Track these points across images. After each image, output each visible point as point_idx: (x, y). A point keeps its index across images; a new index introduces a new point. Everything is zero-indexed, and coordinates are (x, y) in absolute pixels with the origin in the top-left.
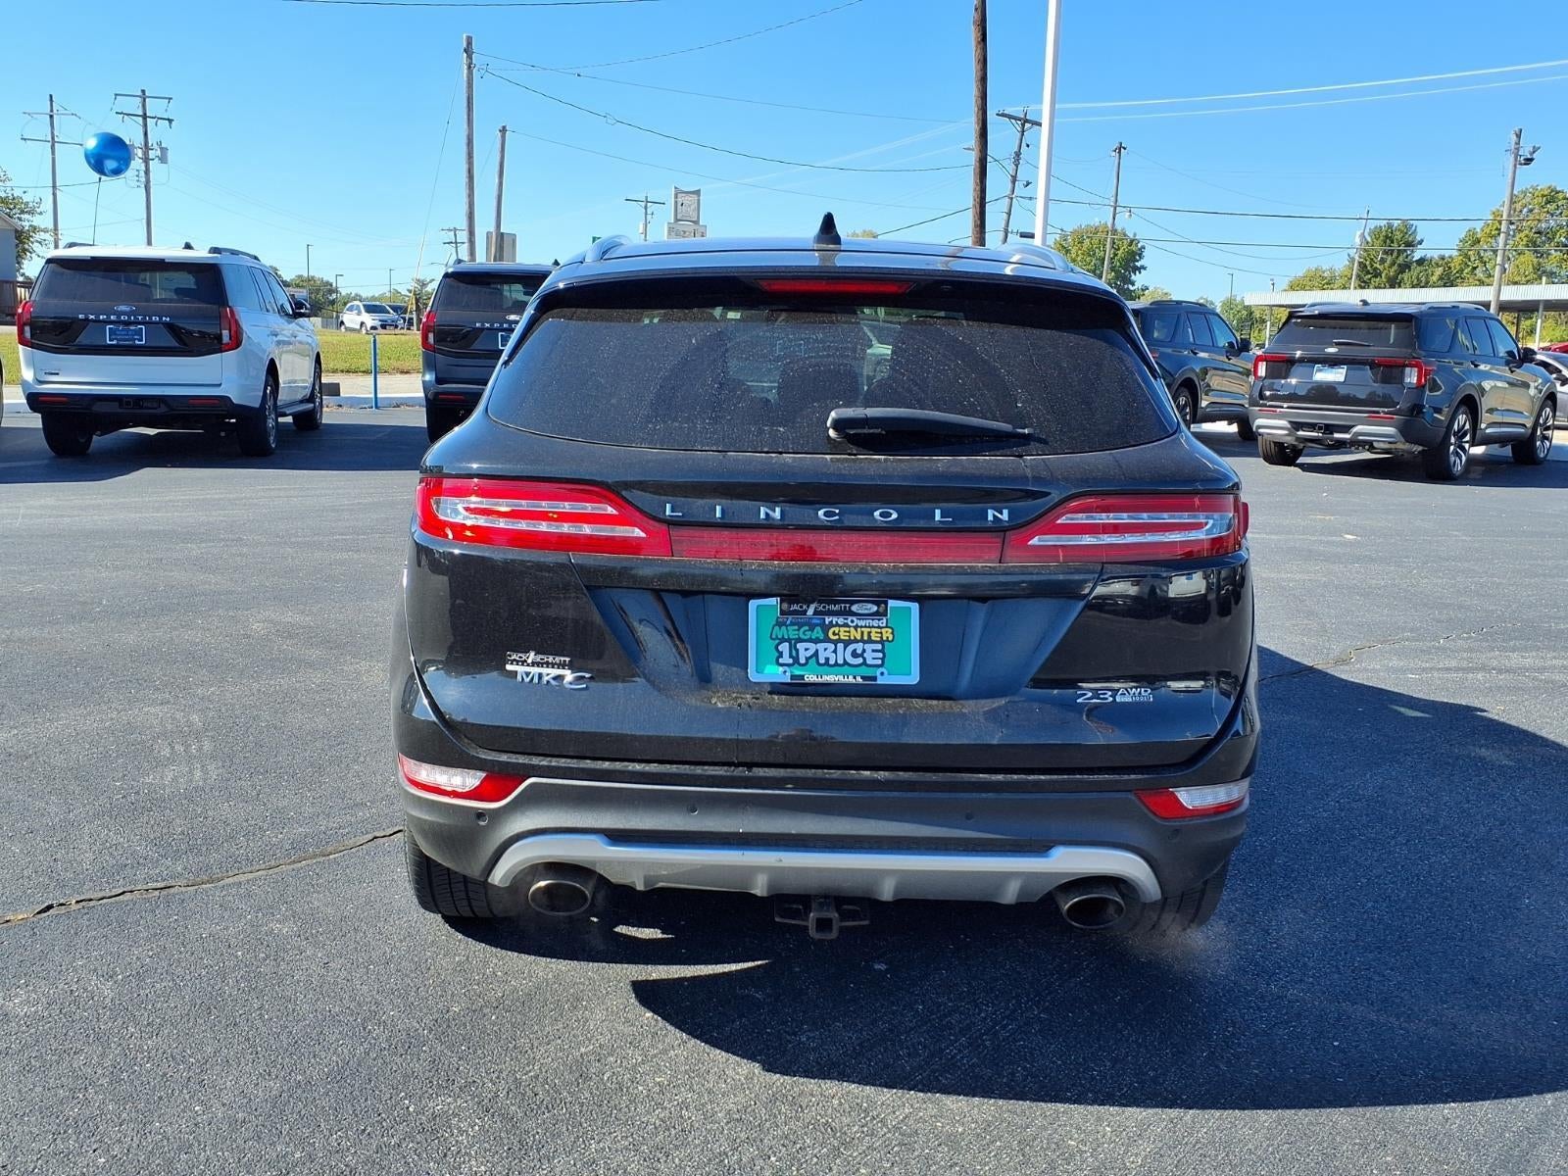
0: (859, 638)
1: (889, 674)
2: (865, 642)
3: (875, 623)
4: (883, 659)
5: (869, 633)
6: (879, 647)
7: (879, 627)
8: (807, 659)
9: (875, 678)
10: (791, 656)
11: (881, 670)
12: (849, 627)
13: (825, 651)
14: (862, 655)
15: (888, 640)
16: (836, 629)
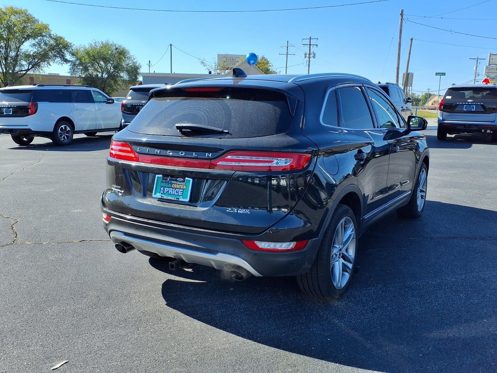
0: (178, 187)
1: (183, 198)
2: (179, 189)
3: (182, 184)
4: (182, 194)
5: (181, 186)
6: (182, 190)
7: (183, 185)
8: (166, 192)
9: (179, 199)
10: (163, 191)
11: (181, 197)
12: (177, 184)
13: (170, 190)
14: (178, 192)
15: (184, 189)
16: (174, 185)
